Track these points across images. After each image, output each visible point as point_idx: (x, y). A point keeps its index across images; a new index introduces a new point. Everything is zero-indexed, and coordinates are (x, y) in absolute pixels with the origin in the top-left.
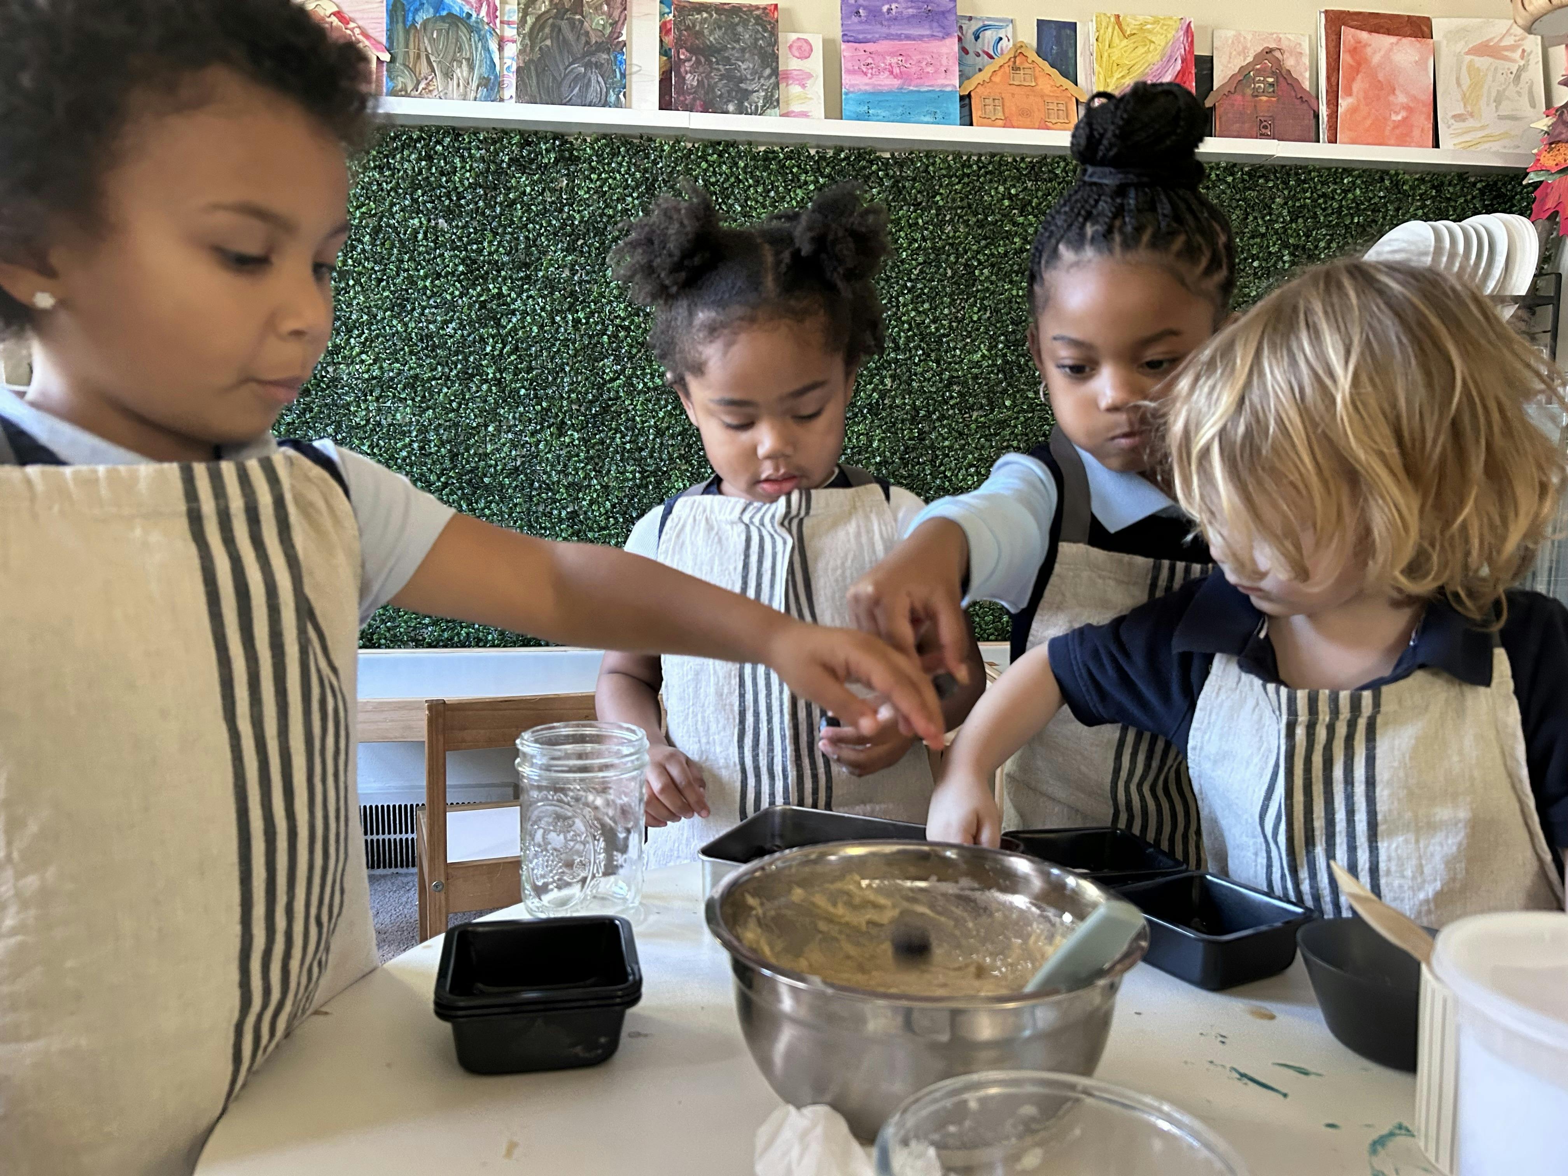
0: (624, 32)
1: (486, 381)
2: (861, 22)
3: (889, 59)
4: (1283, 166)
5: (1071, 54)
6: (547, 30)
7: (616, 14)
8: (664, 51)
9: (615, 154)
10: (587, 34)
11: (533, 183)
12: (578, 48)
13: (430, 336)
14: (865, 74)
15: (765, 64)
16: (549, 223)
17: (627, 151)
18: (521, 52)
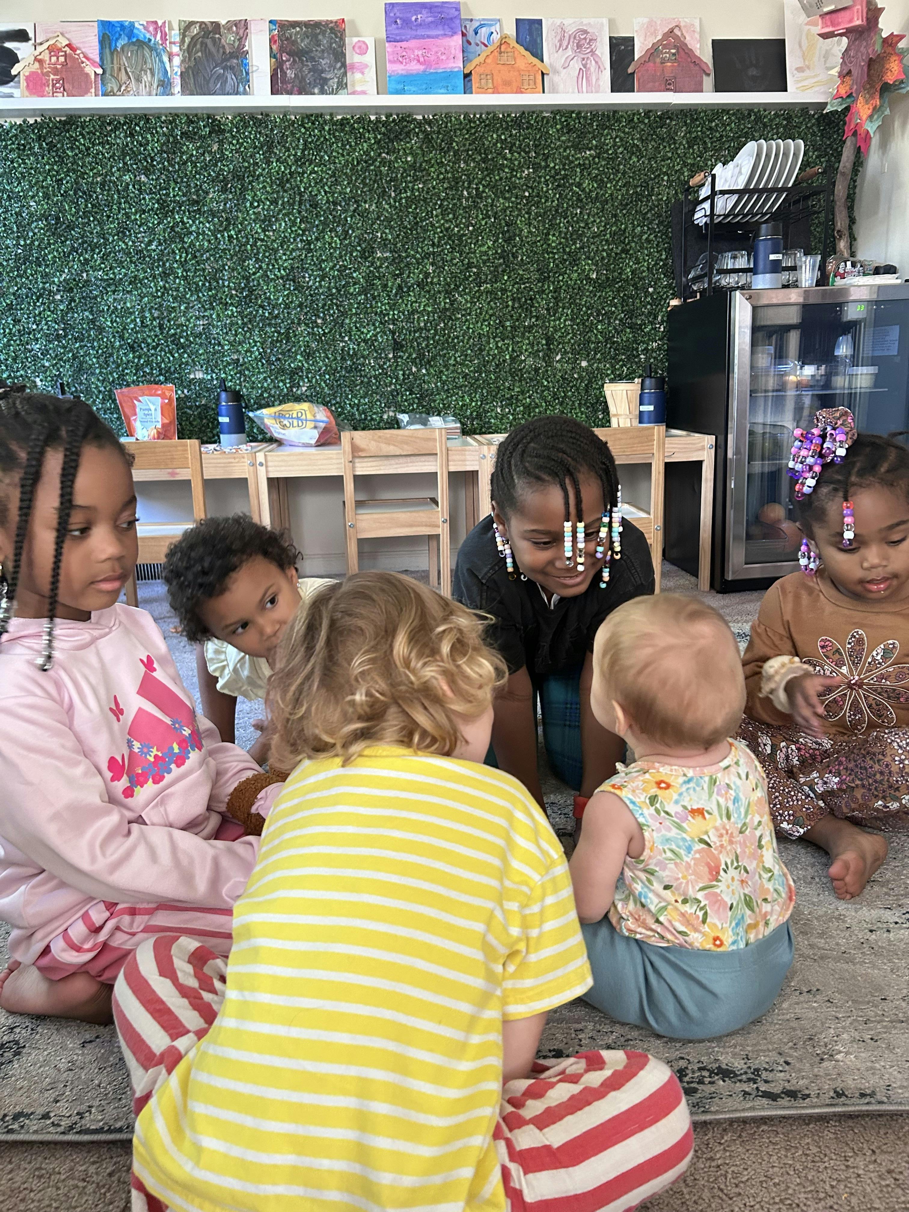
0: (247, 44)
1: (178, 277)
2: (398, 28)
3: (416, 52)
4: (682, 111)
5: (539, 41)
6: (198, 46)
7: (241, 32)
8: (272, 55)
9: (246, 127)
10: (224, 47)
11: (197, 149)
12: (218, 57)
13: (141, 251)
14: (402, 63)
15: (337, 60)
16: (210, 175)
17: (254, 124)
18: (183, 62)
